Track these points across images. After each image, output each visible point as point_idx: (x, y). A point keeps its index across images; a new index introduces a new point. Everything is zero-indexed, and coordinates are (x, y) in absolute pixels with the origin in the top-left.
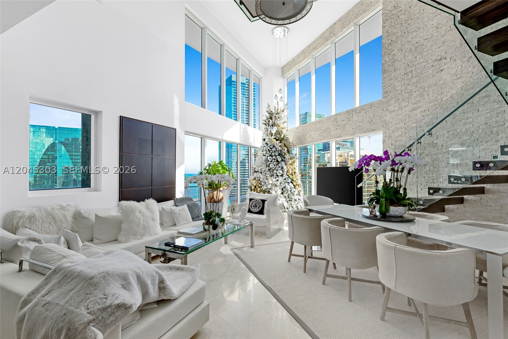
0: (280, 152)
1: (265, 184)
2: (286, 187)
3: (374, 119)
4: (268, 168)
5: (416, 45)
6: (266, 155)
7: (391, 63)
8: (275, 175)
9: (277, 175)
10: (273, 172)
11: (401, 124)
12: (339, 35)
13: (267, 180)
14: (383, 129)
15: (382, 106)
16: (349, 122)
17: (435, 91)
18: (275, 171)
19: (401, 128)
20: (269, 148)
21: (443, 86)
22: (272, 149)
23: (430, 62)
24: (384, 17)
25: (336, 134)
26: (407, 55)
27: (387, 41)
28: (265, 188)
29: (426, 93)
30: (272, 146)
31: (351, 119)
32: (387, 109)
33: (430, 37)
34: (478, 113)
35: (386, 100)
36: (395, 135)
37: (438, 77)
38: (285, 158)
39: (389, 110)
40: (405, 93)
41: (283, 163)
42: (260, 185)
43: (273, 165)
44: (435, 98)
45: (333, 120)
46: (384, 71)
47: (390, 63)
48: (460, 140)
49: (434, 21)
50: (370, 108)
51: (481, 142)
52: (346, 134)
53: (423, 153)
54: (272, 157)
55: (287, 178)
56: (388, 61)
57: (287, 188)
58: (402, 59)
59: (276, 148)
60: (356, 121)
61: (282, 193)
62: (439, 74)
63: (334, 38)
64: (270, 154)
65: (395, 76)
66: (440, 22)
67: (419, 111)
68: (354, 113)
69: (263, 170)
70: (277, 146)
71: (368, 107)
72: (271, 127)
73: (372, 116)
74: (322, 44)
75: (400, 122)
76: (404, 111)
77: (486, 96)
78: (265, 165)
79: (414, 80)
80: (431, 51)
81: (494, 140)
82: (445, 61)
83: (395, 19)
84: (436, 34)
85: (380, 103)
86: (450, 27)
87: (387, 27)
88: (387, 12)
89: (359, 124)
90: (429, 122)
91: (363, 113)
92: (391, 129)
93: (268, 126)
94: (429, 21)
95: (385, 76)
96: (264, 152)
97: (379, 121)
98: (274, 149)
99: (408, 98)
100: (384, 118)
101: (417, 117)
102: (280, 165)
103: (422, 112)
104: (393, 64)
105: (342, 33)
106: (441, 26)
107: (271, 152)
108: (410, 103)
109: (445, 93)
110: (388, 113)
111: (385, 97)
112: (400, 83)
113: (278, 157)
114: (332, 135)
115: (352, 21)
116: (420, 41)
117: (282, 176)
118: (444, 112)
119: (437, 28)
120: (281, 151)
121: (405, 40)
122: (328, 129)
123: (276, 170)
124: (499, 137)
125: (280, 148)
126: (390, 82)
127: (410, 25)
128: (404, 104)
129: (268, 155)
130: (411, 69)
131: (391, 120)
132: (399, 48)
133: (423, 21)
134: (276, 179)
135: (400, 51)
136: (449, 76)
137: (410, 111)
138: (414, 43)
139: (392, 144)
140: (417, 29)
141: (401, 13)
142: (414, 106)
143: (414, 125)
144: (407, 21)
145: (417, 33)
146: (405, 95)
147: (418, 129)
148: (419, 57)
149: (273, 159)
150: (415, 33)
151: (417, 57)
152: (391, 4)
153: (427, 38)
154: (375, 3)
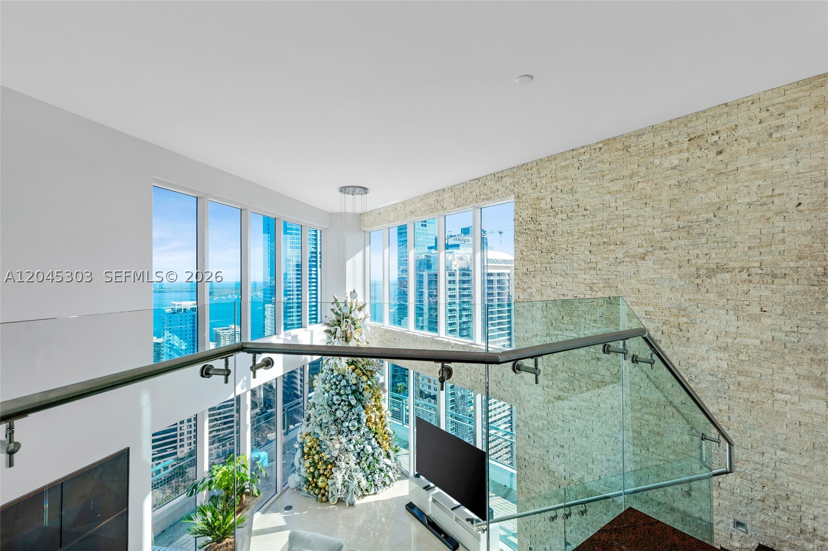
0: (354, 388)
1: (328, 449)
2: (365, 449)
3: (502, 382)
4: (332, 418)
5: (563, 298)
6: (330, 393)
7: (528, 306)
8: (347, 430)
9: (349, 430)
10: (342, 424)
11: (542, 412)
13: (331, 440)
18: (346, 424)
19: (542, 418)
20: (335, 380)
22: (340, 381)
24: (516, 225)
26: (551, 306)
27: (521, 266)
28: (329, 456)
29: (577, 381)
30: (341, 376)
34: (647, 452)
36: (534, 424)
37: (593, 366)
38: (363, 396)
39: (524, 379)
40: (548, 366)
41: (360, 406)
42: (318, 449)
43: (343, 413)
44: (589, 397)
47: (526, 305)
49: (587, 276)
53: (574, 474)
54: (340, 396)
55: (367, 432)
56: (523, 300)
57: (366, 452)
58: (544, 309)
59: (348, 380)
62: (594, 362)
64: (337, 391)
65: (533, 329)
66: (595, 281)
67: (566, 404)
69: (324, 421)
70: (350, 378)
72: (338, 339)
73: (500, 376)
75: (541, 408)
76: (546, 393)
77: (658, 434)
78: (328, 411)
80: (583, 320)
83: (533, 238)
84: (590, 297)
86: (609, 298)
87: (520, 243)
88: (521, 220)
90: (582, 431)
92: (528, 411)
93: (335, 338)
94: (580, 272)
95: (519, 321)
96: (327, 386)
97: (510, 389)
98: (344, 382)
99: (552, 376)
100: (518, 388)
101: (565, 413)
102: (355, 411)
103: (571, 409)
104: (530, 309)
106: (597, 289)
107: (338, 386)
108: (554, 384)
109: (604, 397)
110: (523, 383)
113: (350, 396)
115: (471, 204)
116: (567, 295)
117: (358, 430)
118: (602, 426)
119: (591, 288)
120: (355, 385)
121: (546, 280)
123: (347, 421)
126: (526, 335)
127: (554, 260)
129: (334, 392)
130: (555, 332)
131: (528, 398)
132: (538, 289)
133: (571, 264)
134: (347, 438)
135: (540, 294)
136: (608, 374)
137: (554, 398)
138: (559, 292)
139: (529, 437)
140: (563, 274)
141: (541, 233)
142: (561, 393)
143: (560, 423)
144: (549, 252)
145: (564, 280)
146: (547, 368)
147: (566, 433)
148: (566, 319)
149: (342, 400)
150: (561, 279)
151: (564, 318)
152: (527, 212)
153: (578, 295)
154: (504, 195)
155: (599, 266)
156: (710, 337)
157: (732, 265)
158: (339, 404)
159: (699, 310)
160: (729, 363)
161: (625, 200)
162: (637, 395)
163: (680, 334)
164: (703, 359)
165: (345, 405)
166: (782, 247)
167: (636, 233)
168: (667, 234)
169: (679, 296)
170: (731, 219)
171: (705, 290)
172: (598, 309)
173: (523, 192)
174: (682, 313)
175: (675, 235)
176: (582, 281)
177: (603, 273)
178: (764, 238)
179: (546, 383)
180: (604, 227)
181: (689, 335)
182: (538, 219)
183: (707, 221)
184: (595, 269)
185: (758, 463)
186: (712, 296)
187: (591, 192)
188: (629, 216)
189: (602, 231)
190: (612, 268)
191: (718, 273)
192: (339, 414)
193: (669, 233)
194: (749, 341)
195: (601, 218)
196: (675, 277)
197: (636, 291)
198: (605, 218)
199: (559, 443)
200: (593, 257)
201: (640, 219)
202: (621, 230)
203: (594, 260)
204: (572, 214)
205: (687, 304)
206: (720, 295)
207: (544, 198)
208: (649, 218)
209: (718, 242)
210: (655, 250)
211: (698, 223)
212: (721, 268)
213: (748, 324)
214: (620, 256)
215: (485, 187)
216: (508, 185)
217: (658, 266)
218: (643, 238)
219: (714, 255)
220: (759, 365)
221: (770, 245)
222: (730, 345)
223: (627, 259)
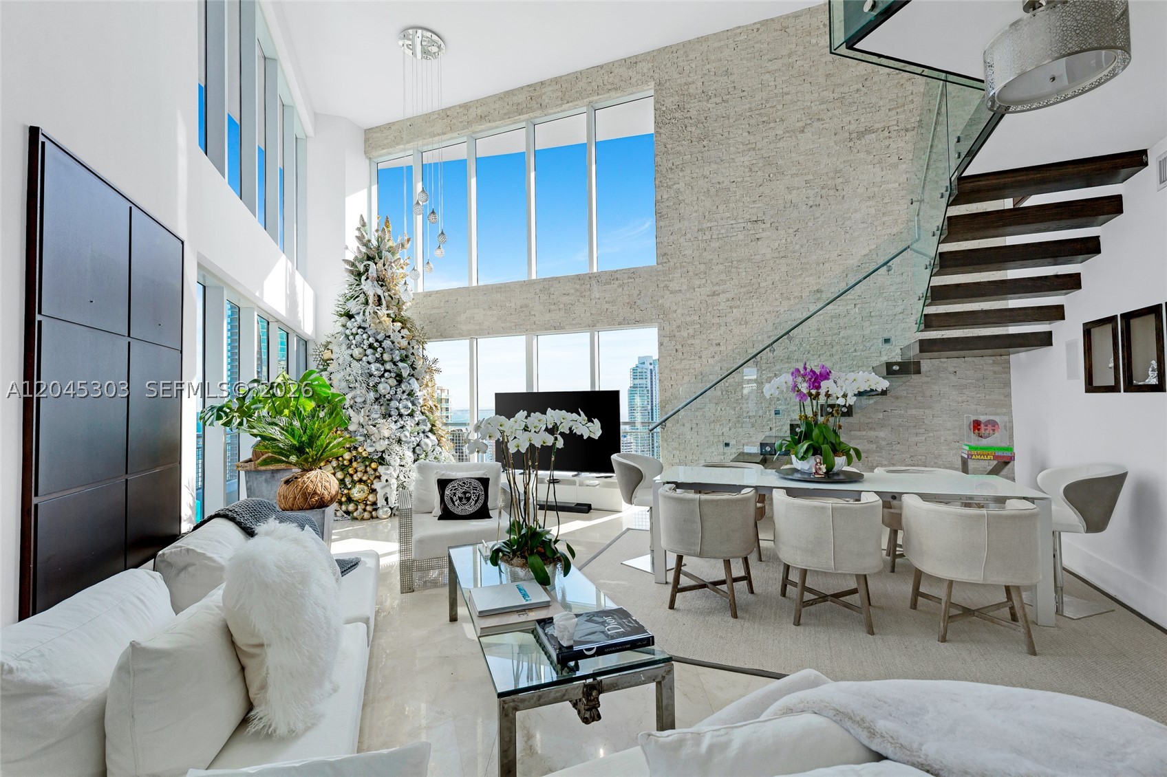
0: (403, 352)
1: (369, 441)
2: (422, 443)
3: (638, 301)
4: (372, 395)
5: (718, 186)
6: (364, 359)
7: (674, 204)
8: (396, 412)
9: (400, 414)
10: (388, 405)
11: (692, 317)
12: (551, 111)
13: (375, 426)
14: (659, 321)
15: (655, 278)
16: (582, 300)
17: (749, 270)
18: (394, 404)
19: (693, 323)
20: (371, 340)
21: (760, 264)
22: (381, 342)
23: (740, 221)
24: (657, 116)
25: (549, 321)
26: (703, 198)
27: (665, 161)
28: (370, 450)
29: (735, 269)
30: (381, 334)
31: (587, 293)
32: (667, 287)
33: (739, 180)
35: (664, 269)
36: (683, 334)
37: (753, 247)
38: (414, 368)
39: (669, 288)
40: (700, 263)
41: (413, 381)
43: (389, 388)
45: (541, 290)
46: (659, 215)
47: (672, 204)
48: (786, 350)
49: (746, 158)
50: (631, 278)
51: (813, 355)
52: (574, 322)
54: (383, 364)
55: (424, 421)
56: (668, 199)
57: (423, 447)
58: (694, 203)
59: (392, 342)
60: (599, 299)
61: (415, 461)
62: (754, 243)
63: (538, 113)
64: (378, 355)
65: (680, 229)
66: (754, 162)
67: (723, 297)
68: (594, 282)
69: (359, 400)
70: (396, 337)
71: (626, 276)
72: (372, 281)
73: (636, 295)
74: (505, 114)
75: (690, 313)
76: (698, 294)
78: (363, 385)
79: (715, 244)
80: (742, 204)
81: (828, 353)
82: (763, 226)
83: (680, 128)
84: (748, 179)
85: (649, 271)
86: (769, 176)
87: (663, 136)
88: (664, 109)
89: (607, 306)
91: (615, 286)
92: (675, 323)
93: (366, 280)
94: (738, 155)
95: (662, 224)
96: (357, 352)
97: (649, 306)
98: (387, 344)
99: (705, 273)
100: (660, 301)
101: (721, 308)
102: (406, 386)
103: (728, 300)
104: (677, 206)
105: (559, 109)
106: (757, 169)
107: (378, 350)
108: (709, 282)
110: (668, 292)
111: (662, 263)
112: (690, 244)
113: (400, 364)
114: (537, 323)
115: (588, 97)
116: (723, 182)
117: (411, 415)
118: (762, 305)
119: (751, 170)
120: (405, 350)
121: (697, 171)
122: (525, 309)
123: (397, 400)
124: (834, 350)
125: (404, 343)
126: (672, 238)
127: (706, 149)
128: (697, 282)
129: (371, 358)
130: (709, 225)
131: (675, 308)
132: (688, 182)
133: (728, 150)
134: (398, 423)
135: (690, 187)
136: (769, 250)
137: (708, 296)
138: (713, 181)
139: (677, 351)
140: (719, 160)
141: (690, 121)
142: (716, 288)
143: (716, 320)
144: (700, 140)
145: (719, 167)
146: (699, 266)
147: (723, 328)
148: (722, 207)
149: (386, 371)
150: (714, 166)
151: (719, 208)
152: (672, 99)
153: (735, 180)
154: (640, 83)
155: (759, 146)
156: (861, 190)
157: (877, 126)
158: (382, 376)
159: (852, 169)
160: (876, 208)
161: (784, 78)
162: (798, 261)
163: (837, 194)
164: (856, 211)
165: (391, 377)
166: (911, 106)
167: (795, 108)
168: (823, 107)
169: (835, 159)
170: (875, 88)
171: (856, 151)
172: (757, 189)
173: (666, 78)
174: (838, 175)
175: (830, 106)
176: (741, 163)
177: (762, 152)
178: (900, 101)
179: (698, 283)
180: (764, 106)
181: (844, 193)
182: (687, 106)
183: (857, 90)
184: (754, 149)
185: (899, 283)
186: (861, 155)
187: (749, 73)
188: (788, 94)
189: (762, 111)
190: (772, 146)
191: (866, 134)
192: (383, 388)
193: (825, 105)
194: (890, 186)
195: (760, 98)
196: (832, 144)
197: (797, 164)
198: (764, 97)
199: (714, 342)
200: (752, 137)
201: (799, 95)
202: (780, 107)
203: (753, 141)
204: (728, 97)
205: (842, 166)
206: (868, 152)
207: (693, 83)
208: (807, 93)
209: (865, 108)
210: (813, 122)
211: (850, 94)
212: (868, 131)
213: (889, 172)
214: (780, 132)
215: (611, 75)
216: (645, 71)
217: (816, 137)
218: (802, 113)
219: (863, 120)
220: (898, 204)
221: (904, 106)
222: (876, 193)
223: (787, 135)
